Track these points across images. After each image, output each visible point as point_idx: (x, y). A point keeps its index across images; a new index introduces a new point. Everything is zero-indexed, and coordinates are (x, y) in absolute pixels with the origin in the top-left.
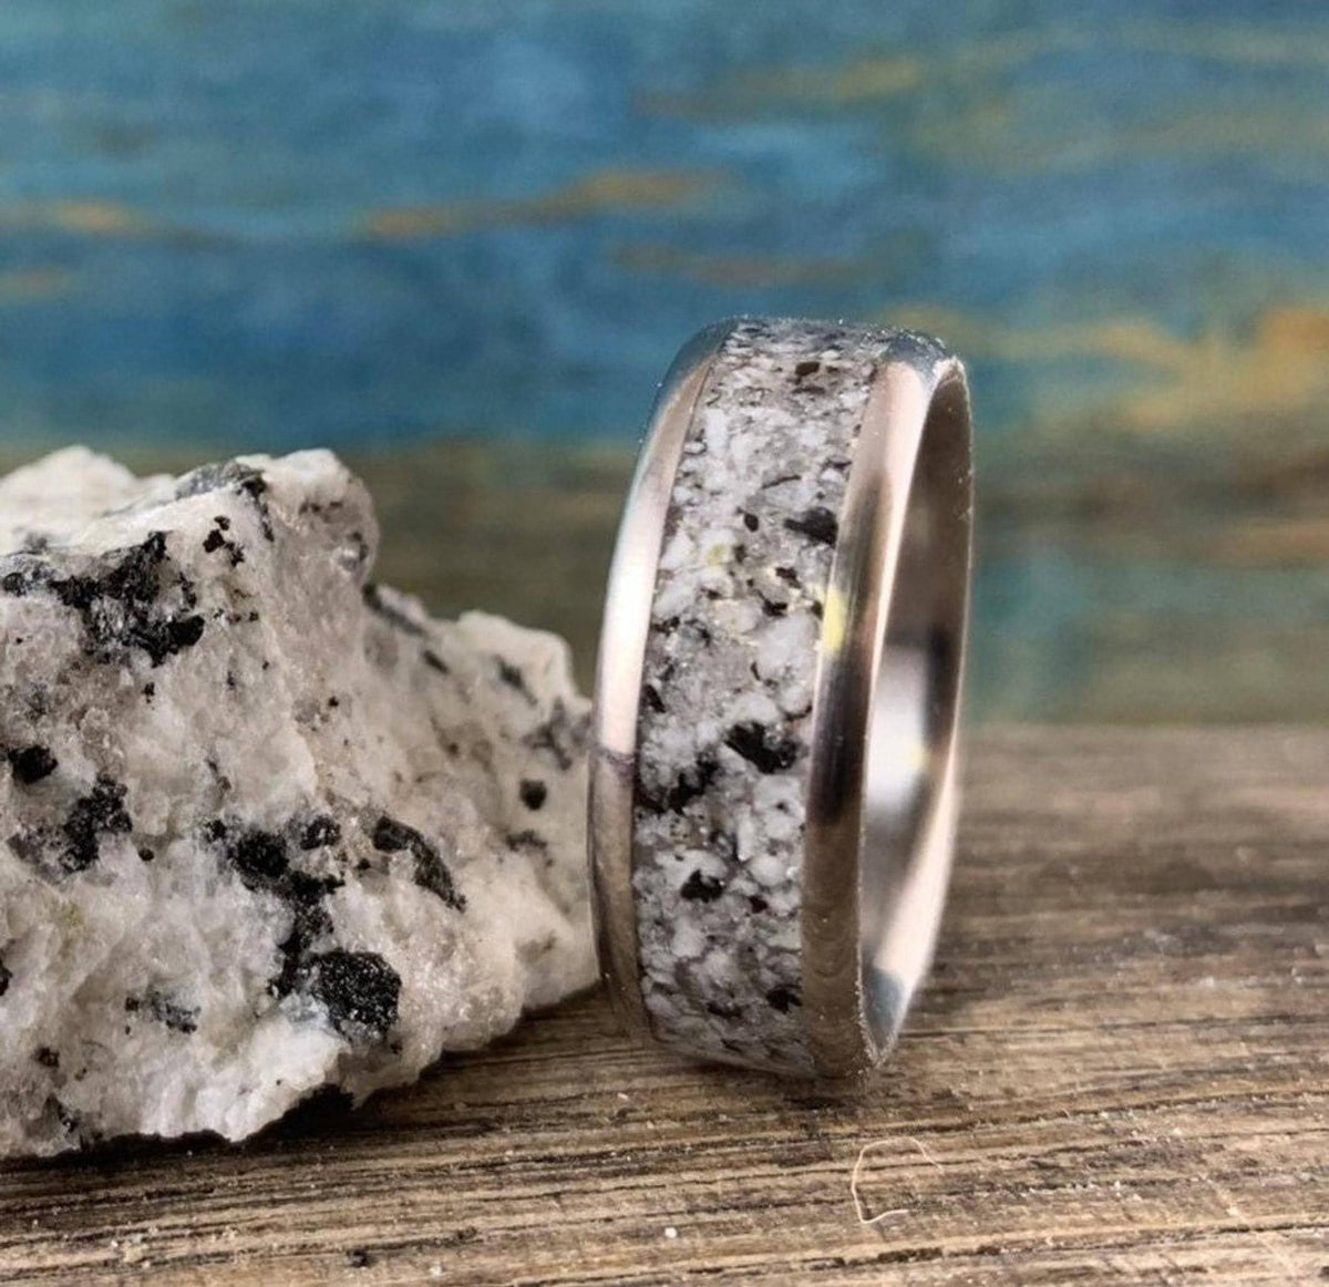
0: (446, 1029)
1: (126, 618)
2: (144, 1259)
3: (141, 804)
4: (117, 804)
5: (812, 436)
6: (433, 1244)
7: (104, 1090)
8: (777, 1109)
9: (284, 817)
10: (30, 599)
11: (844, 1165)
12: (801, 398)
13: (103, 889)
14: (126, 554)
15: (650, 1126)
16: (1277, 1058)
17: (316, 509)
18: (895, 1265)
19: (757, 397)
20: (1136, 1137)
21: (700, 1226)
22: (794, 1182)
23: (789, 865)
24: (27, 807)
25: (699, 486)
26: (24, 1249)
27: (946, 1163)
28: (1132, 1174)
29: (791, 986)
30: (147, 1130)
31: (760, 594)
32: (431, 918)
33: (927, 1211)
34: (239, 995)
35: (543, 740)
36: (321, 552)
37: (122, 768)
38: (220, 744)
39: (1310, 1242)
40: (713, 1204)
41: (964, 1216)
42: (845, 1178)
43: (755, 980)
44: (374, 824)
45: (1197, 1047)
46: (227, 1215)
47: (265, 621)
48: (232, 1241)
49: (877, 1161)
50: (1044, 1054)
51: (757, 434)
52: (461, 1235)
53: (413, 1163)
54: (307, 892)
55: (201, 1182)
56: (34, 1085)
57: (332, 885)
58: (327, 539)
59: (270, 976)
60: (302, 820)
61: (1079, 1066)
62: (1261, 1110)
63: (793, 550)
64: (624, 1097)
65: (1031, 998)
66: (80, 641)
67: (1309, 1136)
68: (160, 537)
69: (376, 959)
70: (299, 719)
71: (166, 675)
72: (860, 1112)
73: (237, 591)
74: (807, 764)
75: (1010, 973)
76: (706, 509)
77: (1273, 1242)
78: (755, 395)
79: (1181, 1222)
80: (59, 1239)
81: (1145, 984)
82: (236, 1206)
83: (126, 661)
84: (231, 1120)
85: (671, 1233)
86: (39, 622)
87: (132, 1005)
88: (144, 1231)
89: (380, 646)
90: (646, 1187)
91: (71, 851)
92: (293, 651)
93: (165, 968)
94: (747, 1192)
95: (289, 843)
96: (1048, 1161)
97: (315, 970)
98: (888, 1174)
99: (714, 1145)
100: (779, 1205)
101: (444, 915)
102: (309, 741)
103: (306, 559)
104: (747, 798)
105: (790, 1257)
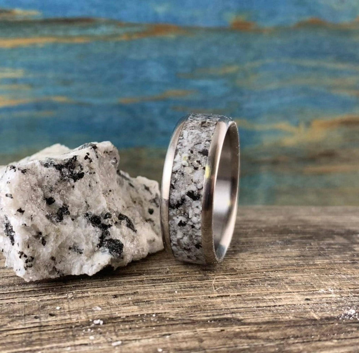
0: (132, 255)
1: (69, 172)
2: (72, 297)
3: (72, 209)
4: (67, 209)
5: (204, 135)
6: (129, 294)
7: (64, 265)
8: (199, 271)
9: (100, 213)
10: (50, 168)
11: (212, 281)
12: (202, 128)
13: (64, 226)
14: (69, 160)
15: (173, 274)
16: (301, 263)
17: (107, 152)
18: (220, 298)
19: (194, 128)
20: (270, 276)
21: (182, 291)
22: (201, 283)
23: (199, 219)
24: (49, 210)
25: (182, 145)
26: (48, 296)
27: (231, 281)
28: (269, 282)
29: (200, 243)
30: (73, 274)
31: (193, 166)
32: (130, 233)
33: (227, 289)
34: (91, 247)
35: (153, 201)
36: (108, 161)
37: (68, 202)
38: (88, 198)
39: (303, 294)
40: (185, 287)
41: (235, 289)
42: (211, 283)
43: (193, 243)
44: (118, 215)
45: (284, 261)
46: (89, 290)
47: (96, 174)
48: (90, 294)
49: (218, 280)
50: (254, 262)
51: (193, 135)
52: (135, 293)
53: (126, 280)
54: (105, 227)
55: (84, 284)
56: (51, 264)
57: (110, 226)
58: (109, 158)
59: (97, 243)
60: (104, 213)
61: (260, 264)
62: (296, 272)
63: (200, 157)
64: (168, 269)
65: (252, 252)
66: (60, 177)
67: (305, 276)
68: (76, 156)
69: (118, 241)
70: (103, 194)
71: (77, 184)
72: (215, 272)
73: (91, 168)
74: (202, 198)
75: (248, 248)
76: (183, 149)
77: (296, 295)
78: (193, 127)
79: (278, 291)
80: (56, 294)
81: (275, 250)
82: (91, 288)
83: (69, 181)
84: (90, 271)
85: (176, 292)
86: (51, 173)
87: (70, 248)
88: (72, 292)
89: (120, 181)
90: (172, 284)
91: (58, 218)
92: (102, 180)
93: (76, 241)
94: (192, 285)
95: (101, 218)
96: (252, 280)
97: (106, 242)
98: (220, 282)
99: (186, 277)
100: (199, 287)
101: (133, 233)
102: (106, 199)
103: (105, 162)
104: (191, 205)
105: (200, 296)
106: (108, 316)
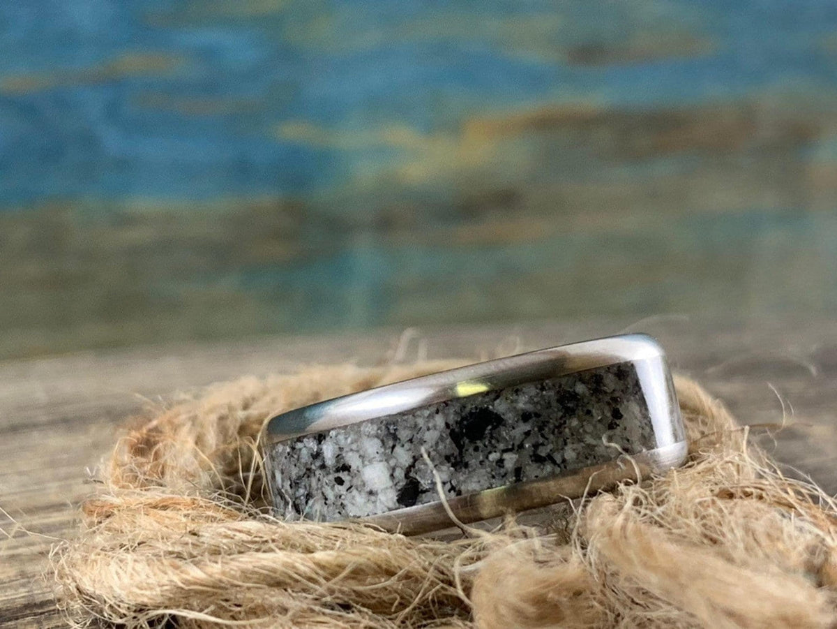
106: (23, 601)
